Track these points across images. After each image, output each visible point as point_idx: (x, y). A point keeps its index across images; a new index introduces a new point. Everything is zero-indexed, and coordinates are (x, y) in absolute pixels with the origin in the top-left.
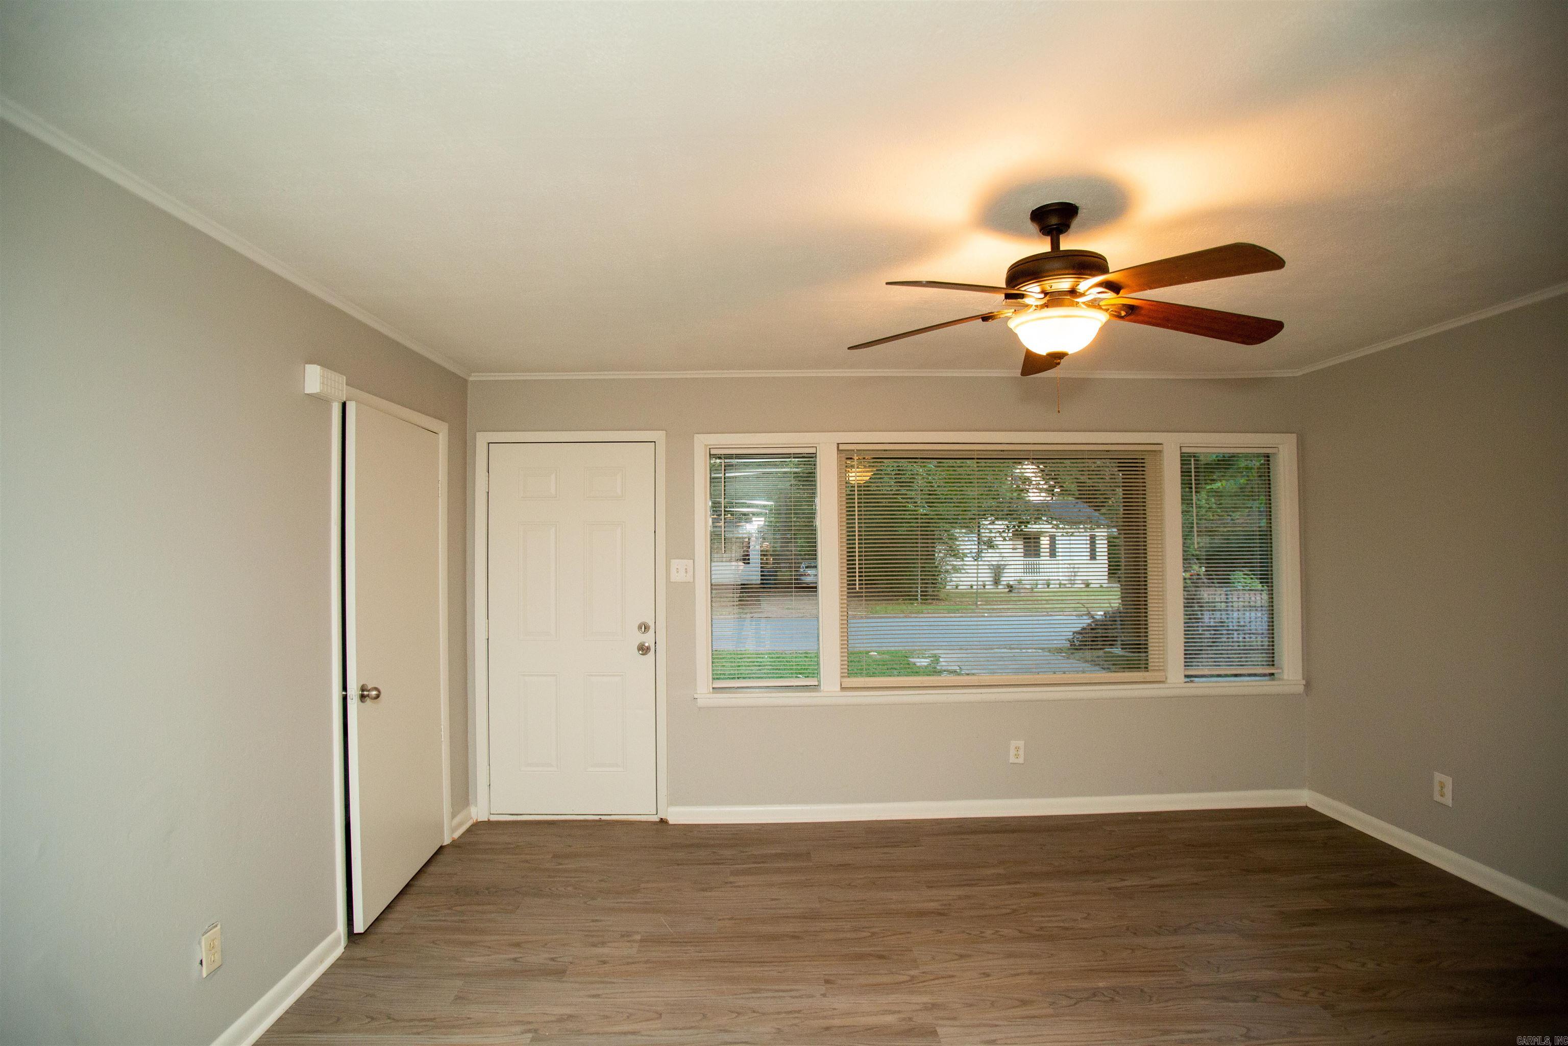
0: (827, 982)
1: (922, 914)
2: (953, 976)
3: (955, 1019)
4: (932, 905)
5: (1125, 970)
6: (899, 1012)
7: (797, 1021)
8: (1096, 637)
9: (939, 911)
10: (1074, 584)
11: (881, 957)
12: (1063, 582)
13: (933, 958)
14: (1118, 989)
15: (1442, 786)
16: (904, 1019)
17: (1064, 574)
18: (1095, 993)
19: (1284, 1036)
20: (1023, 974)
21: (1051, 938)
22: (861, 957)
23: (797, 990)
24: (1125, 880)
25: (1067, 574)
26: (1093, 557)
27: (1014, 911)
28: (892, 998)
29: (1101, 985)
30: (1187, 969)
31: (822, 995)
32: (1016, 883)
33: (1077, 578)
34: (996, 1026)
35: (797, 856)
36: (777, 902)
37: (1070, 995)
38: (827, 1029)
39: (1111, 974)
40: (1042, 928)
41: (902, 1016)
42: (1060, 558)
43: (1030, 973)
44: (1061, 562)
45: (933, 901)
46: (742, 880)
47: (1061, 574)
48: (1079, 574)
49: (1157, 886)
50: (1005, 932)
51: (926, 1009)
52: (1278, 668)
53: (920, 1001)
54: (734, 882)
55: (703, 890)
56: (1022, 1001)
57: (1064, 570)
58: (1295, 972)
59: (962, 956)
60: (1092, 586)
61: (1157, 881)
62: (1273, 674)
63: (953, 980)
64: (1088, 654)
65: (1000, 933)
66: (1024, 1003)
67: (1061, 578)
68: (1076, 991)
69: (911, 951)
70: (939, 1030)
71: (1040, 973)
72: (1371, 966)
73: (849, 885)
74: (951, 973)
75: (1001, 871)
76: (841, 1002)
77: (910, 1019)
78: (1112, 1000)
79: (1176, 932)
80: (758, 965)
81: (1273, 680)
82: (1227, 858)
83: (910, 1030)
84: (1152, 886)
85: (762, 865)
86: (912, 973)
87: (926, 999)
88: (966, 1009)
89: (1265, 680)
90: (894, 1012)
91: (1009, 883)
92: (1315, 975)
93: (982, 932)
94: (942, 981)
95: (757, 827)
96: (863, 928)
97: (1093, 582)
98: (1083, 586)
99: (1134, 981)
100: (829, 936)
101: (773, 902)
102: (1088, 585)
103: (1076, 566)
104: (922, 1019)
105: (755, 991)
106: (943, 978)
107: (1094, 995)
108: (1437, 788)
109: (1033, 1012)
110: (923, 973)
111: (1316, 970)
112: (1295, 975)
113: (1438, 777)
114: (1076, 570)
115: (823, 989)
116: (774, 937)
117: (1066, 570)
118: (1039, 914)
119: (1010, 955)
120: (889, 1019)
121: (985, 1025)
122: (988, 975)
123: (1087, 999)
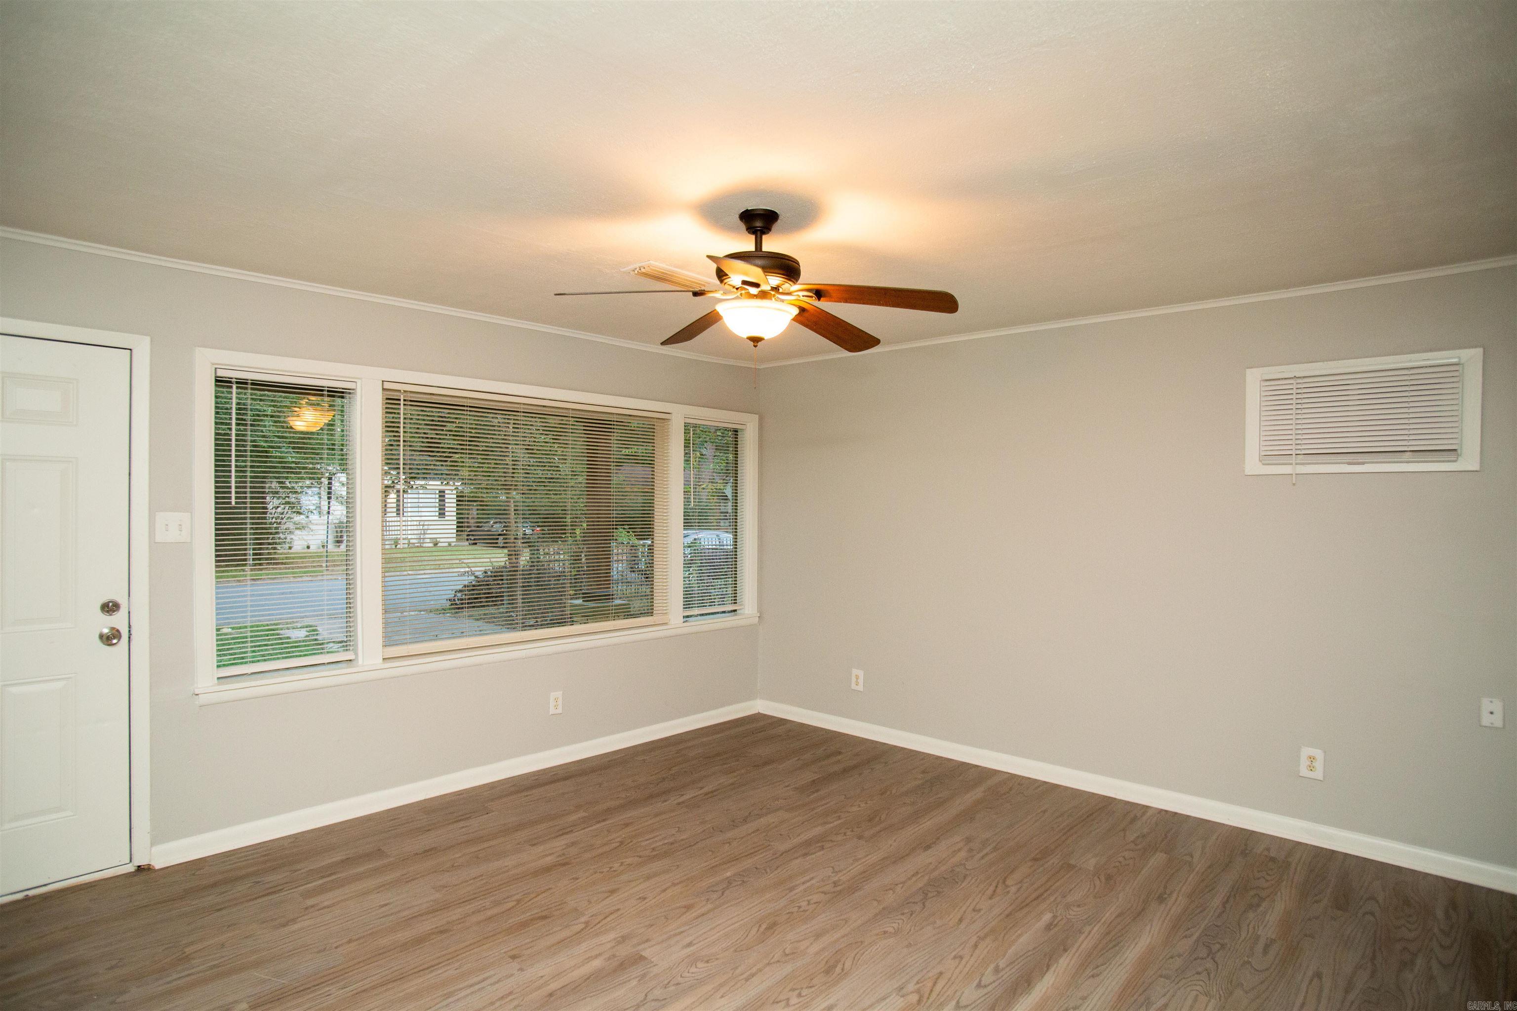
0: (514, 957)
1: (547, 869)
2: (618, 910)
3: (648, 940)
4: (549, 860)
5: (736, 859)
6: (600, 955)
7: (516, 1003)
8: (479, 594)
9: (560, 862)
10: (423, 543)
11: (544, 918)
12: (412, 541)
13: (589, 902)
14: (741, 873)
15: (857, 677)
16: (609, 959)
17: (412, 532)
18: (729, 882)
19: (852, 864)
20: (669, 888)
21: (665, 854)
22: (524, 925)
23: (490, 977)
24: (682, 795)
25: (416, 532)
26: (442, 514)
27: (622, 843)
28: (584, 946)
29: (728, 874)
30: (772, 844)
31: (518, 970)
32: (604, 820)
33: (427, 536)
34: (682, 932)
35: (367, 856)
36: (387, 908)
37: (715, 889)
38: (551, 995)
39: (729, 865)
40: (653, 849)
41: (606, 956)
42: (409, 514)
43: (674, 885)
44: (409, 519)
45: (547, 856)
46: (327, 898)
47: (409, 532)
48: (429, 532)
49: (709, 793)
50: (629, 861)
51: (619, 943)
52: (740, 605)
53: (609, 940)
54: (317, 904)
55: (284, 925)
56: (685, 907)
57: (412, 528)
58: (831, 823)
59: (612, 892)
60: (440, 544)
61: (706, 790)
62: (735, 611)
63: (619, 913)
64: (476, 612)
65: (625, 864)
66: (688, 908)
67: (410, 537)
68: (717, 884)
69: (565, 903)
70: (643, 954)
71: (680, 882)
72: (863, 805)
73: (453, 866)
74: (614, 908)
75: (582, 814)
76: (542, 969)
77: (614, 956)
78: (743, 882)
79: (745, 820)
80: (427, 971)
81: (736, 615)
82: (738, 760)
83: (622, 964)
84: (706, 794)
85: (334, 877)
86: (583, 919)
87: (612, 935)
88: (650, 930)
89: (729, 617)
90: (596, 956)
91: (599, 822)
92: (840, 822)
93: (611, 868)
94: (612, 917)
95: (289, 841)
96: (503, 900)
97: (442, 540)
98: (431, 545)
99: (748, 863)
100: (475, 919)
101: (384, 909)
102: (436, 544)
103: (426, 523)
104: (624, 951)
105: (449, 995)
106: (611, 914)
107: (730, 883)
108: (854, 679)
109: (700, 912)
110: (592, 916)
111: (839, 818)
112: (832, 825)
113: (855, 672)
114: (426, 527)
115: (515, 965)
116: (419, 941)
117: (415, 527)
118: (642, 839)
119: (648, 878)
120: (597, 963)
121: (675, 935)
122: (645, 899)
123: (727, 888)
